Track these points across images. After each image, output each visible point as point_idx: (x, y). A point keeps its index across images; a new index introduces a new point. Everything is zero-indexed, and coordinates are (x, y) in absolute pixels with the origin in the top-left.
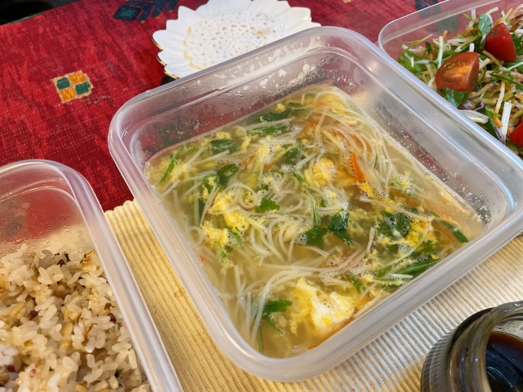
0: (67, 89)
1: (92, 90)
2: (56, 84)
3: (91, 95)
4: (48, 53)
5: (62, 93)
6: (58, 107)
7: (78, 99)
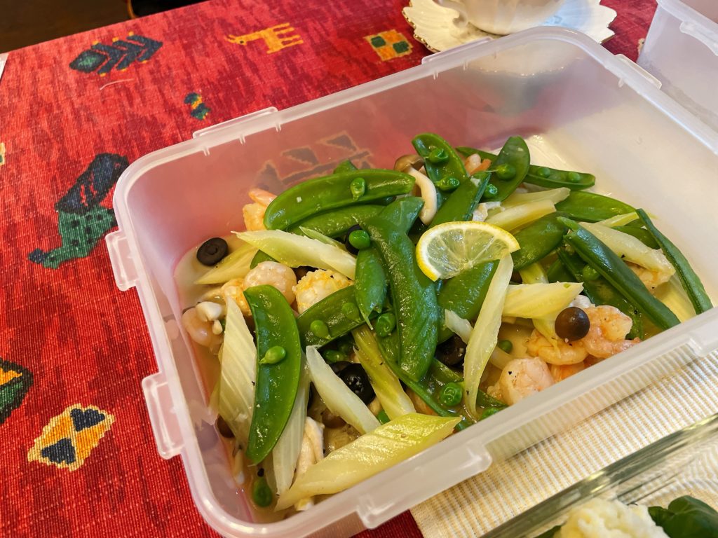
0: (383, 47)
1: (412, 49)
2: (370, 42)
3: (411, 54)
4: (352, 10)
5: (379, 51)
6: (379, 64)
7: (398, 58)
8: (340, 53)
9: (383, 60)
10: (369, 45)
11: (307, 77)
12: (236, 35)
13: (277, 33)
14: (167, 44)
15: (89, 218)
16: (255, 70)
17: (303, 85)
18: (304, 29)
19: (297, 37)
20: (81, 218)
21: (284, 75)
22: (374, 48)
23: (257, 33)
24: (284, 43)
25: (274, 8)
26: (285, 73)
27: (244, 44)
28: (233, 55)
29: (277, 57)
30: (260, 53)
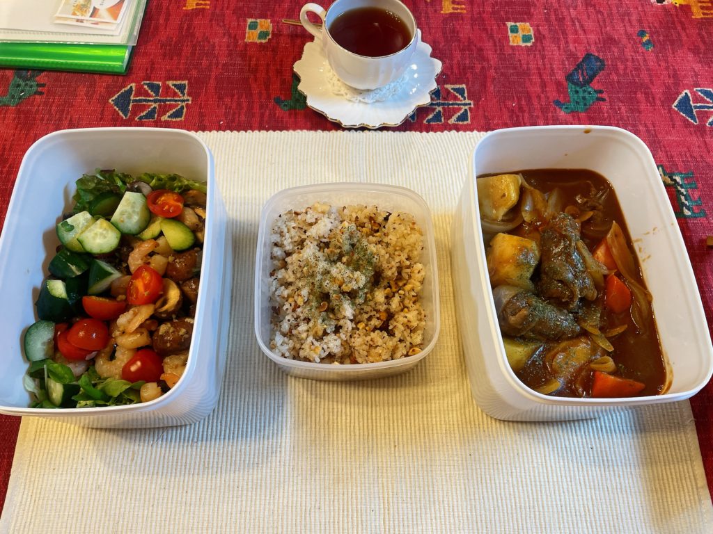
0: (253, 31)
1: (269, 39)
2: (248, 23)
3: (266, 43)
5: (249, 33)
7: (256, 43)
8: (224, 25)
9: (246, 40)
10: (245, 26)
11: (193, 35)
15: (26, 85)
16: (167, 20)
17: (187, 41)
20: (22, 83)
21: (181, 28)
22: (247, 29)
24: (197, 4)
29: (187, 14)
30: (178, 7)
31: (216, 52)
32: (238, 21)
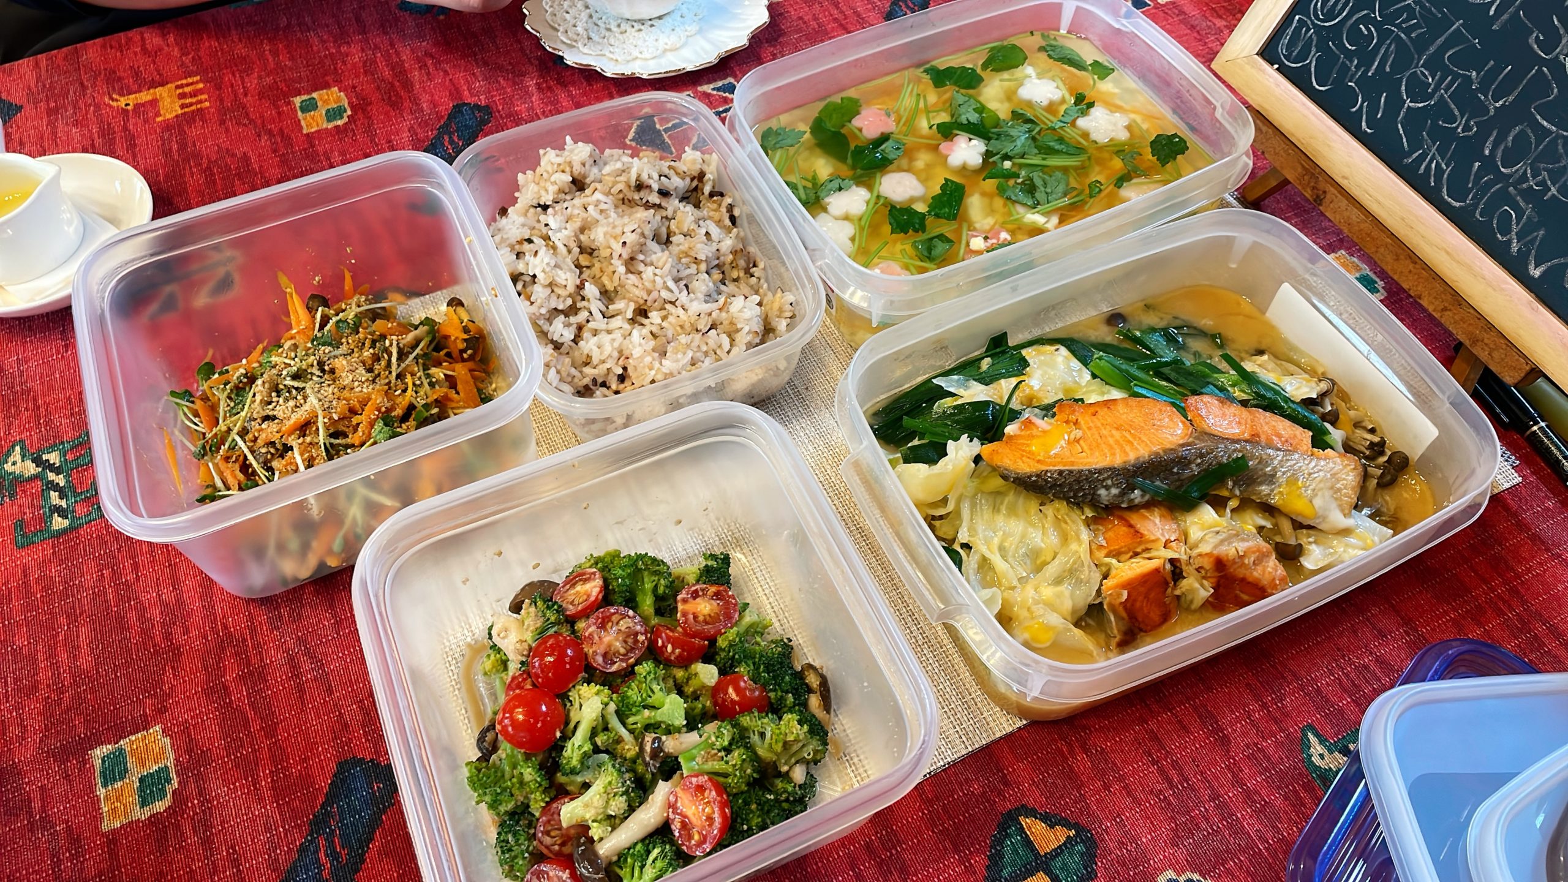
8: (251, 121)
9: (305, 131)
10: (294, 111)
11: (197, 156)
12: (122, 95)
13: (180, 91)
14: (29, 110)
17: (187, 167)
18: (216, 85)
19: (203, 97)
21: (168, 153)
22: (300, 113)
23: (152, 91)
24: (182, 106)
25: (189, 54)
26: (170, 149)
27: (129, 108)
28: (109, 124)
29: (167, 126)
30: (146, 121)
31: (256, 167)
32: (277, 107)
